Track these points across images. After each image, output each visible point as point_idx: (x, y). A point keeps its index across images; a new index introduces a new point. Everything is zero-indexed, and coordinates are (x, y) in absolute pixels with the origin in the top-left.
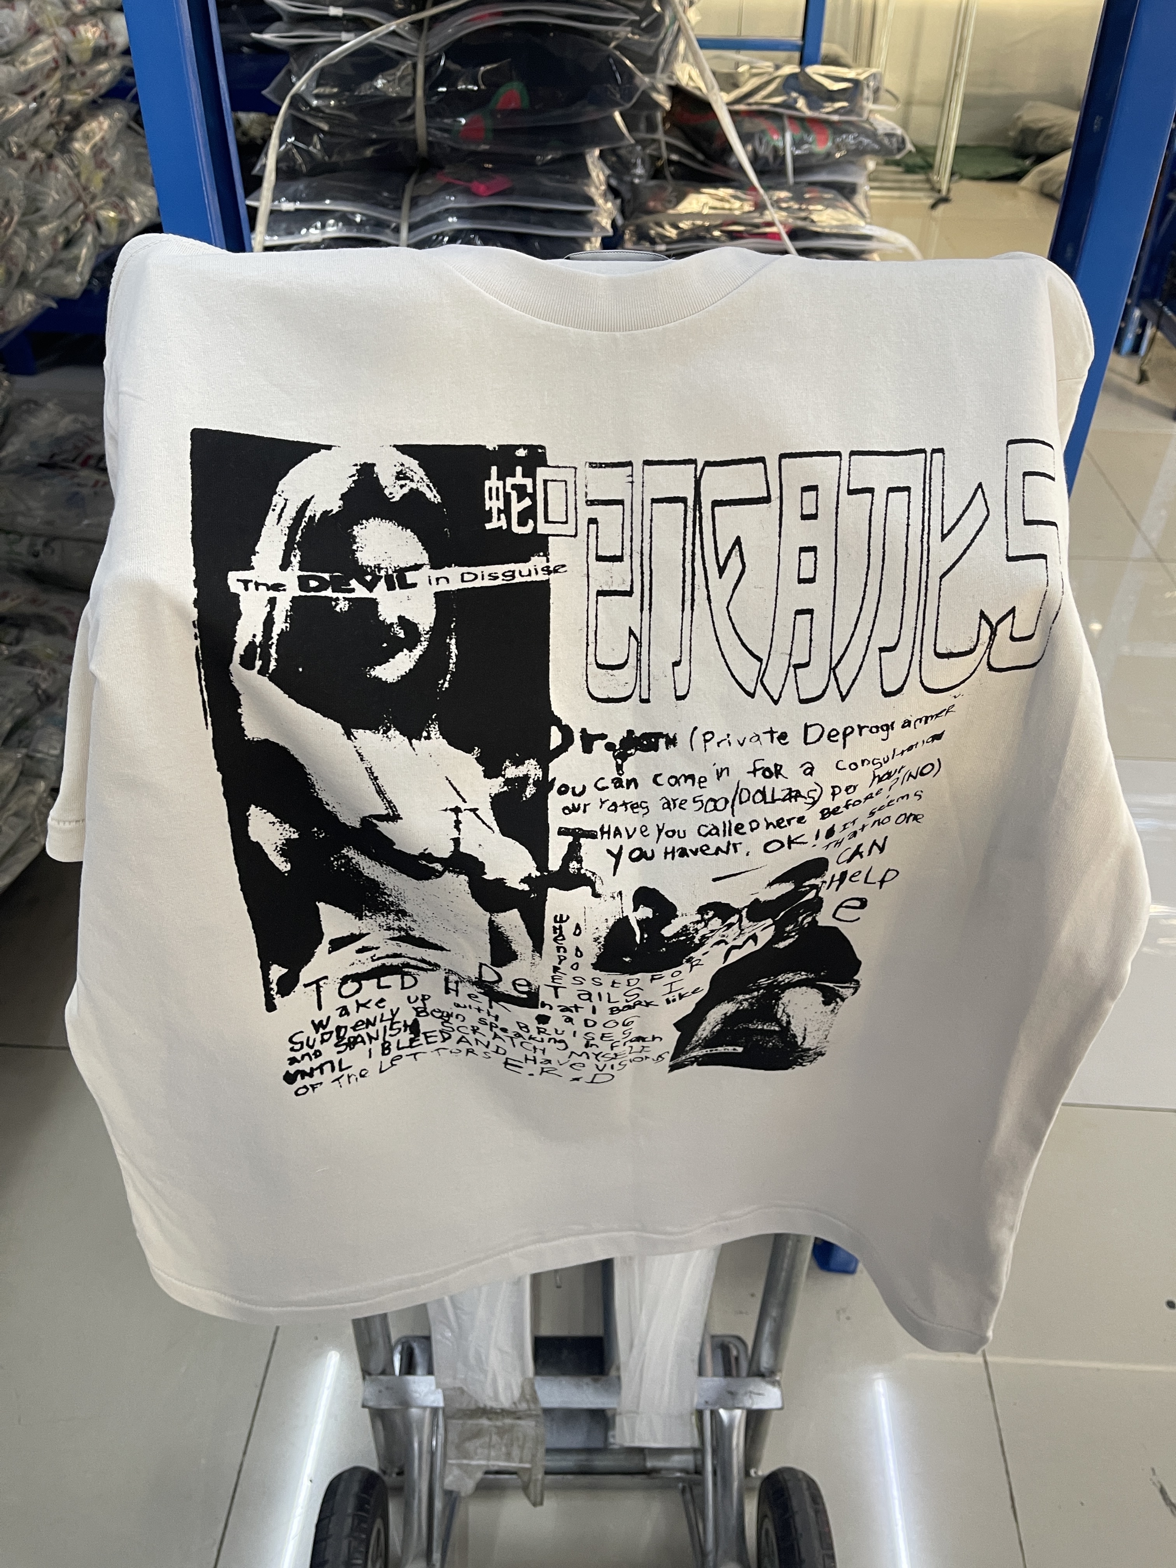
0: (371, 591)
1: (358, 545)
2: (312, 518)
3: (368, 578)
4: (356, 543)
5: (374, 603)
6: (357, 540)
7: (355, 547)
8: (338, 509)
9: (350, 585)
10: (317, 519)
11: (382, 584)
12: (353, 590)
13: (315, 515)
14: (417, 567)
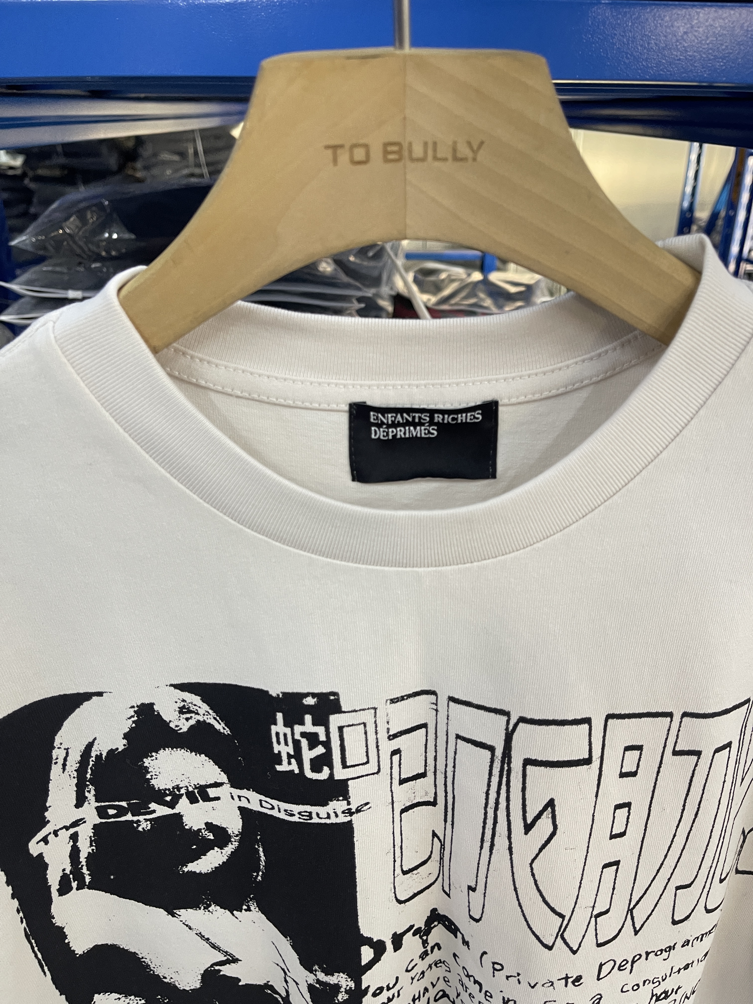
0: (173, 807)
1: (151, 774)
2: (99, 757)
3: (168, 798)
4: (149, 773)
5: (178, 817)
6: (150, 770)
7: (148, 776)
8: (123, 747)
9: (150, 808)
10: (104, 757)
11: (184, 801)
12: (154, 811)
13: (101, 754)
14: (217, 785)
